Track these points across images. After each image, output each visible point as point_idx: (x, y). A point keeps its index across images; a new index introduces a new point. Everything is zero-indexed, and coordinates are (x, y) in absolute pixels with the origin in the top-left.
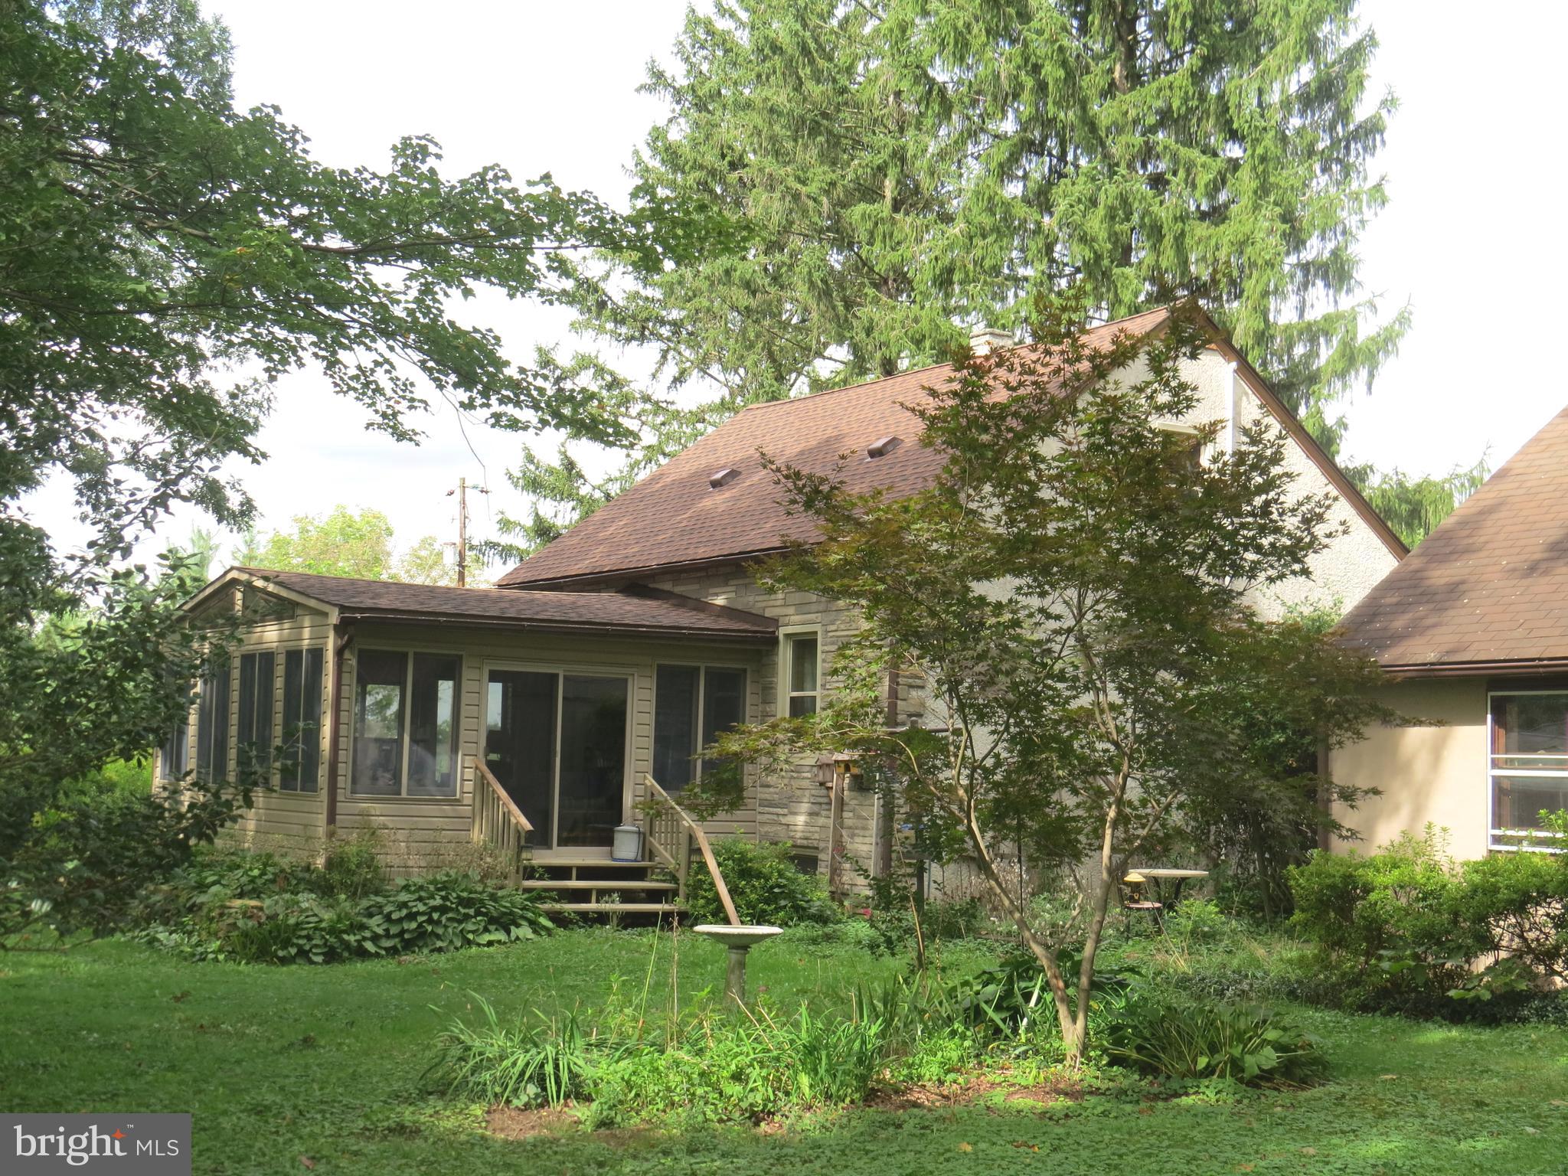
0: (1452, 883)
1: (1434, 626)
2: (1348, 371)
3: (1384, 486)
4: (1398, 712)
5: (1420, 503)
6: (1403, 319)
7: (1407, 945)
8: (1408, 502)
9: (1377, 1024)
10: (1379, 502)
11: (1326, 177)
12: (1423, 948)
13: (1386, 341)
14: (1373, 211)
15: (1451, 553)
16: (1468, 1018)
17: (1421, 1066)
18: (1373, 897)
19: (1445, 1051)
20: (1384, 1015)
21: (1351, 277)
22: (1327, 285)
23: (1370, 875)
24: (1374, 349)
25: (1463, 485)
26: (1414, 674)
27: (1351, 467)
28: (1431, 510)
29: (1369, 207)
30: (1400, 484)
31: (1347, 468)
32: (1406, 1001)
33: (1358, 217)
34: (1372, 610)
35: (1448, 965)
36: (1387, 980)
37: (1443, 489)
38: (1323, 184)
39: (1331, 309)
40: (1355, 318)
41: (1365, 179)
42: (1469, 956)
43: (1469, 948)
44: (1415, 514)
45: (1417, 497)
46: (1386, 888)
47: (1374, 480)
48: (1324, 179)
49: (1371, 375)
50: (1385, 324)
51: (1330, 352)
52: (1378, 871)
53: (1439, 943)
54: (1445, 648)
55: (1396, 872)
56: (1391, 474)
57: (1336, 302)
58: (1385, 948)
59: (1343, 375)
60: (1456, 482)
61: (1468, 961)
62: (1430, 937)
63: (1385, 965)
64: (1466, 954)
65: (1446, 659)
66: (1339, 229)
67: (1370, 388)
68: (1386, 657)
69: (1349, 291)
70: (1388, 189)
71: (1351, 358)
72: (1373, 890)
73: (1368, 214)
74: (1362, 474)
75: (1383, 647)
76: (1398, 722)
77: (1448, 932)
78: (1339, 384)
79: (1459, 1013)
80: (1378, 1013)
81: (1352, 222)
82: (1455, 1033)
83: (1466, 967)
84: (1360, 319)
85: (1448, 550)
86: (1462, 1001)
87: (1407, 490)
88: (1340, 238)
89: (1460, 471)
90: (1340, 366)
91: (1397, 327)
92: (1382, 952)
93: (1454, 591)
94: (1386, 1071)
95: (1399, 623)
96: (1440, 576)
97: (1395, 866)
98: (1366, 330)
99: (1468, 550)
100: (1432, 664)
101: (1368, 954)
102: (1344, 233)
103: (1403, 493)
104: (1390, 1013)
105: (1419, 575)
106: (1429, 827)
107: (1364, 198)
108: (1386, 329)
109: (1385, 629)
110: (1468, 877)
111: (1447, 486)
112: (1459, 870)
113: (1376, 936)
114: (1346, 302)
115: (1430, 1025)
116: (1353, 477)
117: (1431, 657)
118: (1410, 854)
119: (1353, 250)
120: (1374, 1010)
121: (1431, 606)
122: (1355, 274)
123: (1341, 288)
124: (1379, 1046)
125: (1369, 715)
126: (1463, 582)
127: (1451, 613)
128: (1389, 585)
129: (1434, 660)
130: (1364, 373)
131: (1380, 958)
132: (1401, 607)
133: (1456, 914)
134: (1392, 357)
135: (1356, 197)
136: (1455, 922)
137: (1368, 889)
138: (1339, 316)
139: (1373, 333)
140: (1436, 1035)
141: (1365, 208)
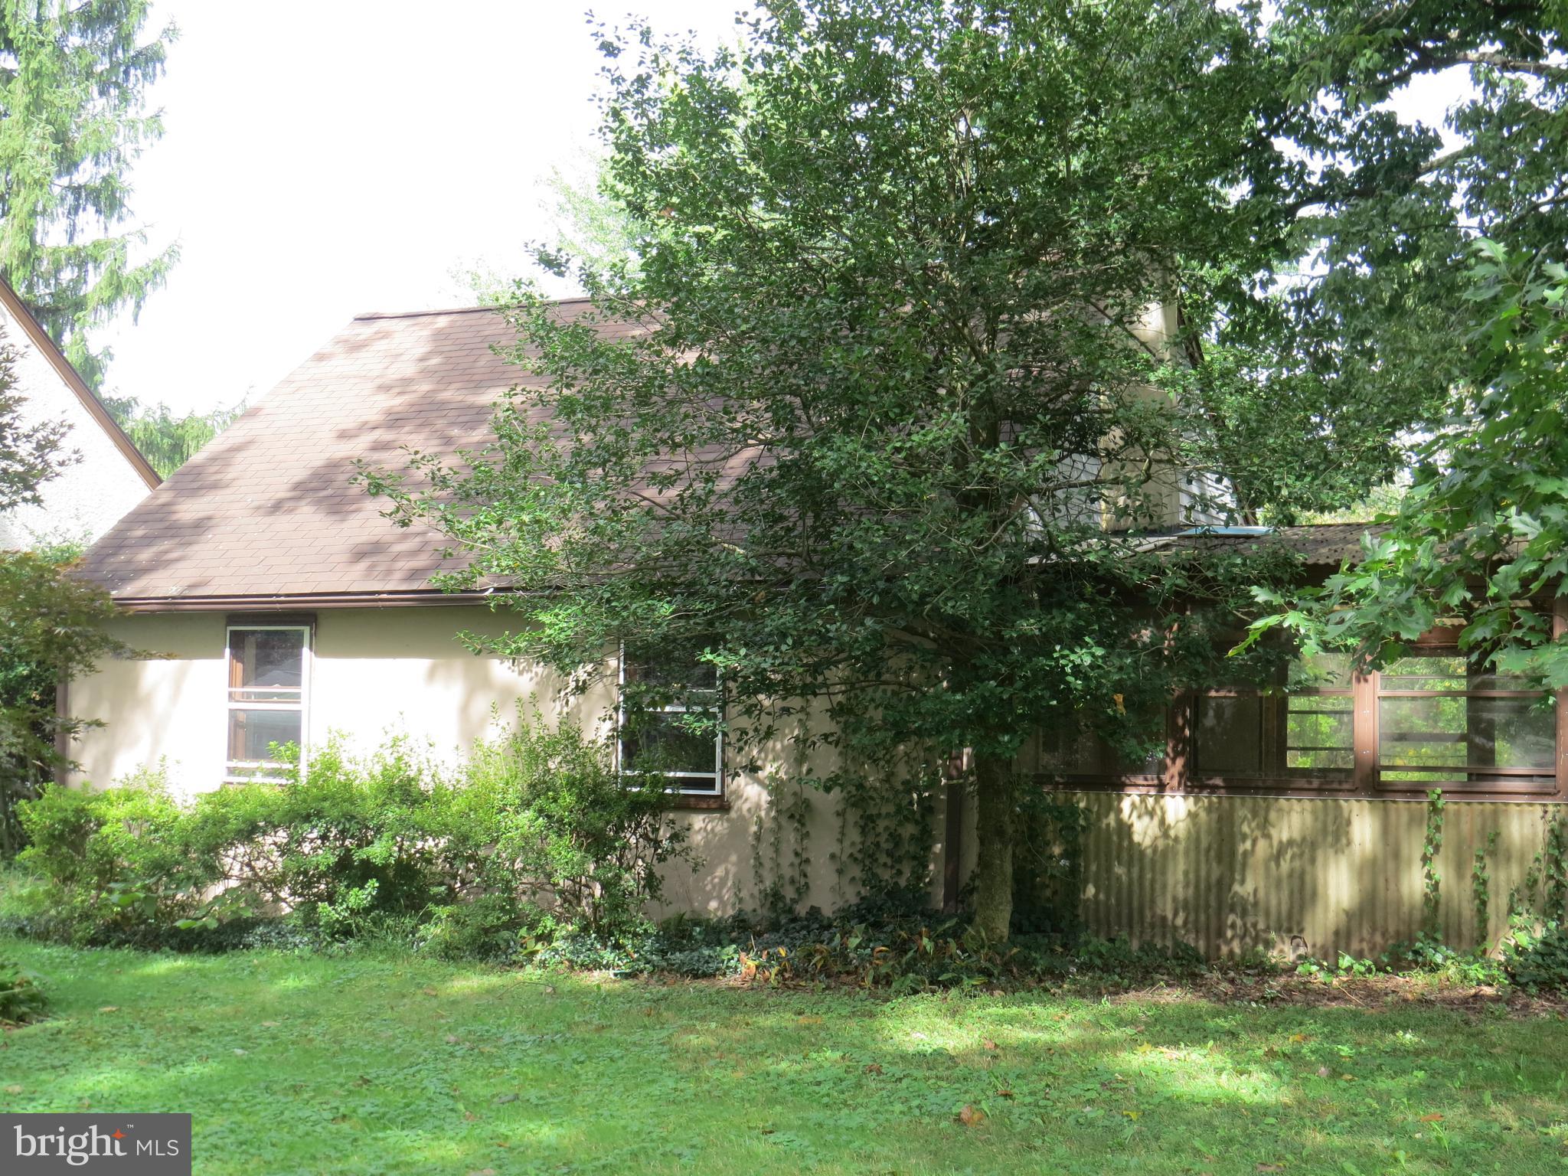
0: (184, 815)
1: (177, 560)
2: (114, 300)
3: (147, 419)
4: (129, 645)
5: (182, 438)
6: (172, 253)
7: (138, 877)
8: (171, 437)
9: (106, 956)
10: (141, 434)
11: (104, 100)
12: (154, 880)
13: (155, 273)
14: (149, 141)
15: (199, 488)
16: (196, 947)
17: (142, 997)
18: (105, 830)
19: (168, 982)
20: (113, 948)
21: (122, 205)
22: (98, 211)
23: (102, 808)
24: (142, 280)
25: (225, 422)
26: (156, 607)
27: (115, 398)
28: (193, 444)
29: (146, 137)
30: (164, 419)
31: (111, 399)
32: (135, 934)
33: (134, 146)
34: (117, 542)
35: (179, 897)
36: (117, 913)
37: (205, 425)
38: (99, 109)
39: (100, 236)
40: (124, 246)
41: (143, 106)
42: (199, 885)
43: (197, 878)
44: (177, 449)
45: (180, 431)
46: (119, 821)
47: (138, 413)
48: (100, 102)
49: (138, 306)
50: (155, 255)
51: (98, 279)
52: (111, 804)
53: (169, 875)
54: (187, 583)
55: (130, 804)
56: (155, 407)
57: (106, 229)
58: (116, 881)
59: (109, 303)
60: (219, 419)
61: (199, 891)
62: (160, 868)
63: (115, 897)
64: (195, 885)
65: (187, 593)
66: (114, 156)
67: (136, 320)
68: (128, 590)
69: (120, 219)
70: (164, 120)
71: (117, 287)
72: (104, 823)
73: (143, 144)
74: (125, 407)
75: (125, 580)
76: (128, 654)
77: (178, 863)
78: (105, 312)
79: (188, 942)
80: (107, 947)
81: (127, 151)
82: (181, 963)
83: (197, 897)
84: (129, 246)
85: (196, 485)
86: (190, 931)
87: (170, 425)
88: (114, 164)
89: (224, 409)
90: (106, 294)
91: (166, 259)
92: (112, 885)
93: (200, 526)
94: (106, 1003)
95: (145, 556)
96: (189, 510)
97: (129, 799)
98: (136, 260)
99: (215, 486)
100: (173, 598)
101: (100, 888)
102: (118, 159)
103: (166, 428)
104: (119, 945)
105: (166, 509)
106: (163, 759)
107: (141, 126)
108: (155, 261)
109: (129, 562)
110: (200, 808)
111: (209, 423)
112: (191, 801)
113: (108, 871)
114: (116, 229)
115: (157, 955)
116: (117, 409)
117: (173, 591)
118: (145, 789)
119: (127, 178)
120: (104, 944)
121: (177, 540)
122: (126, 202)
123: (112, 215)
124: (104, 980)
125: (100, 647)
126: (209, 518)
127: (196, 547)
128: (137, 518)
129: (175, 594)
130: (131, 303)
131: (110, 891)
132: (148, 541)
133: (187, 845)
134: (160, 289)
135: (132, 125)
136: (185, 853)
137: (100, 824)
138: (109, 244)
139: (141, 264)
140: (164, 965)
141: (141, 137)
